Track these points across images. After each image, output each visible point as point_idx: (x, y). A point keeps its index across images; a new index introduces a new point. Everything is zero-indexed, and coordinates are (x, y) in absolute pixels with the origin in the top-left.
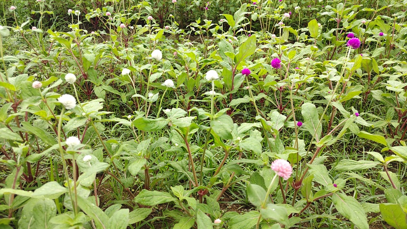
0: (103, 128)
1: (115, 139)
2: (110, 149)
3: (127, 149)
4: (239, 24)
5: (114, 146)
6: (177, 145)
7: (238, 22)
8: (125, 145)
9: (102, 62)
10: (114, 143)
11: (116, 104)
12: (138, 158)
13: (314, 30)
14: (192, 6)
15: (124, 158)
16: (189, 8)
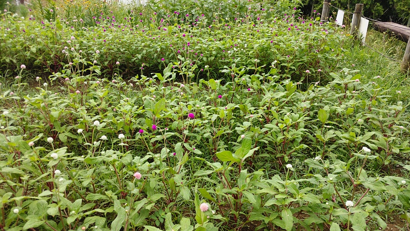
0: (66, 163)
1: (74, 169)
2: (72, 176)
3: (81, 174)
4: (166, 79)
5: (74, 173)
6: (112, 170)
7: (166, 77)
8: (80, 172)
9: (64, 114)
10: (74, 172)
11: (75, 144)
12: (88, 178)
13: (214, 85)
14: (136, 58)
15: (80, 180)
16: (133, 60)
